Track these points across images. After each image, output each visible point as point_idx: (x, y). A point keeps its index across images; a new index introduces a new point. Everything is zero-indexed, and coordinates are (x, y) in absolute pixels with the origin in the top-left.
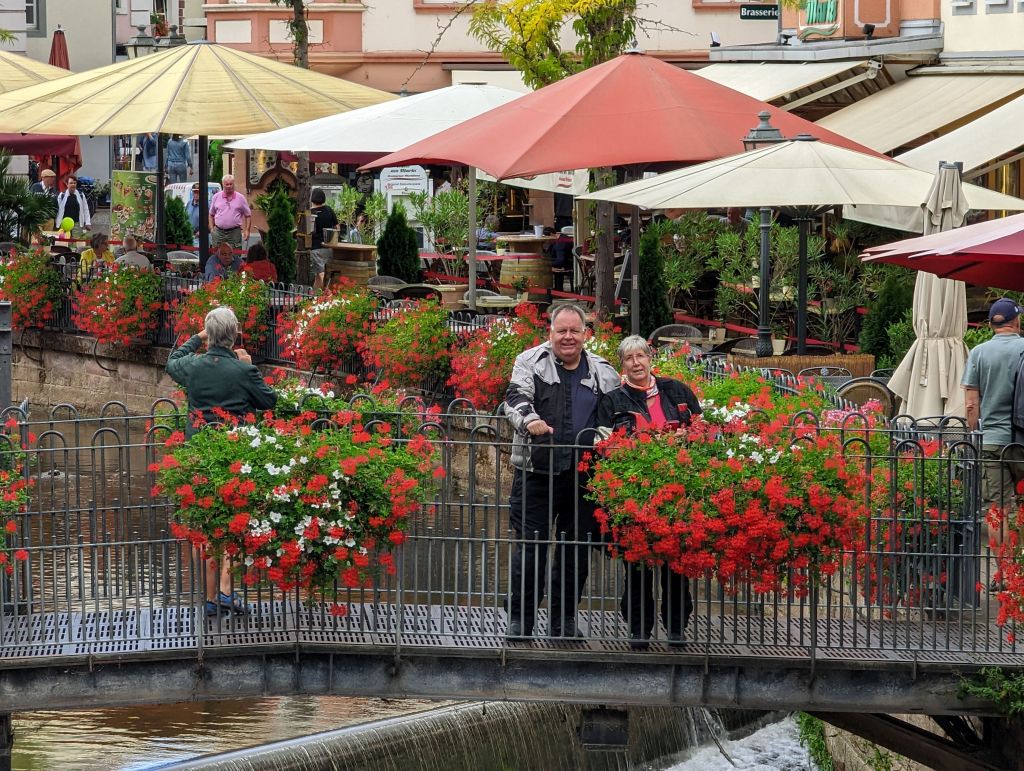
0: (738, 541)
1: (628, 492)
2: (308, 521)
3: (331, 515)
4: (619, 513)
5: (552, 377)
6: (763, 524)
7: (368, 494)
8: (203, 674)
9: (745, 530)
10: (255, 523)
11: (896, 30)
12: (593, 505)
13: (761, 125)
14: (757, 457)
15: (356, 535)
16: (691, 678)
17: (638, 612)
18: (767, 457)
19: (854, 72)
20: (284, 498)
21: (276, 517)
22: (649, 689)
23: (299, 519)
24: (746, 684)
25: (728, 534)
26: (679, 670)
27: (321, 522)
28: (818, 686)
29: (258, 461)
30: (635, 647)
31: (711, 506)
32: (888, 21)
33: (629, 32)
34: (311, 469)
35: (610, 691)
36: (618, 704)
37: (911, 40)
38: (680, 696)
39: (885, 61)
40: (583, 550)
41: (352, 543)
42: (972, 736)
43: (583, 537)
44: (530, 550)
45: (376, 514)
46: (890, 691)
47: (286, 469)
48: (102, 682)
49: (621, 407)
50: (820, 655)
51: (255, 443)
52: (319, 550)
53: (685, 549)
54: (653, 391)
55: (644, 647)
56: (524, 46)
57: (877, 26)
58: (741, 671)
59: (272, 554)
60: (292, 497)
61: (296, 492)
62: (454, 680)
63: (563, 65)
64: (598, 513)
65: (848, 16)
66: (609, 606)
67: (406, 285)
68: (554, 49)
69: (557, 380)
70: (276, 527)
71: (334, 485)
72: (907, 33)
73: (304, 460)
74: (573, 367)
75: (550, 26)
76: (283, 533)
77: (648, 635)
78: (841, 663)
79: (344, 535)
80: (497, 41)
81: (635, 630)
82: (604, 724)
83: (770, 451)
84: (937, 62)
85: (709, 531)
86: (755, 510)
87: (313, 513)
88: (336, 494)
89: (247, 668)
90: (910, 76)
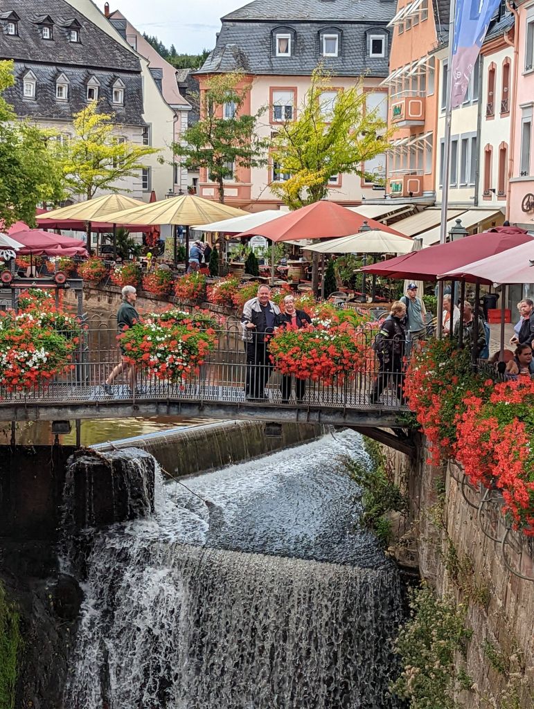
0: (318, 367)
1: (281, 349)
2: (170, 356)
3: (178, 354)
4: (277, 356)
5: (258, 310)
6: (327, 362)
7: (191, 348)
8: (136, 408)
9: (321, 364)
10: (152, 357)
11: (421, 194)
12: (269, 353)
13: (364, 225)
14: (327, 338)
15: (187, 362)
16: (303, 413)
17: (286, 391)
18: (330, 338)
19: (407, 208)
20: (162, 348)
21: (159, 355)
22: (289, 417)
23: (167, 356)
24: (322, 415)
25: (315, 365)
26: (299, 410)
27: (175, 357)
28: (347, 416)
29: (154, 336)
30: (283, 402)
31: (310, 355)
32: (419, 191)
33: (325, 193)
34: (173, 338)
35: (276, 417)
36: (278, 421)
37: (425, 197)
38: (299, 419)
39: (416, 204)
40: (267, 368)
41: (185, 364)
42: (404, 434)
43: (267, 364)
44: (248, 368)
45: (194, 355)
46: (372, 419)
47: (163, 339)
48: (102, 410)
49: (282, 320)
50: (348, 406)
51: (153, 330)
52: (174, 366)
53: (300, 370)
54: (294, 315)
55: (287, 402)
56: (289, 197)
57: (414, 193)
58: (321, 411)
59: (158, 367)
60: (165, 348)
61: (166, 347)
62: (222, 412)
63: (302, 204)
64: (270, 356)
65: (405, 189)
66: (275, 387)
67: (254, 277)
68: (300, 199)
69: (261, 311)
70: (159, 358)
71: (180, 344)
72: (425, 195)
73: (169, 336)
74: (265, 307)
75: (298, 190)
76: (162, 360)
77: (288, 398)
78: (355, 409)
79: (183, 361)
80: (280, 195)
81: (284, 396)
82: (273, 428)
83: (331, 336)
84: (434, 205)
85: (308, 364)
86: (324, 357)
87: (172, 354)
88: (180, 347)
89: (151, 406)
90: (424, 209)
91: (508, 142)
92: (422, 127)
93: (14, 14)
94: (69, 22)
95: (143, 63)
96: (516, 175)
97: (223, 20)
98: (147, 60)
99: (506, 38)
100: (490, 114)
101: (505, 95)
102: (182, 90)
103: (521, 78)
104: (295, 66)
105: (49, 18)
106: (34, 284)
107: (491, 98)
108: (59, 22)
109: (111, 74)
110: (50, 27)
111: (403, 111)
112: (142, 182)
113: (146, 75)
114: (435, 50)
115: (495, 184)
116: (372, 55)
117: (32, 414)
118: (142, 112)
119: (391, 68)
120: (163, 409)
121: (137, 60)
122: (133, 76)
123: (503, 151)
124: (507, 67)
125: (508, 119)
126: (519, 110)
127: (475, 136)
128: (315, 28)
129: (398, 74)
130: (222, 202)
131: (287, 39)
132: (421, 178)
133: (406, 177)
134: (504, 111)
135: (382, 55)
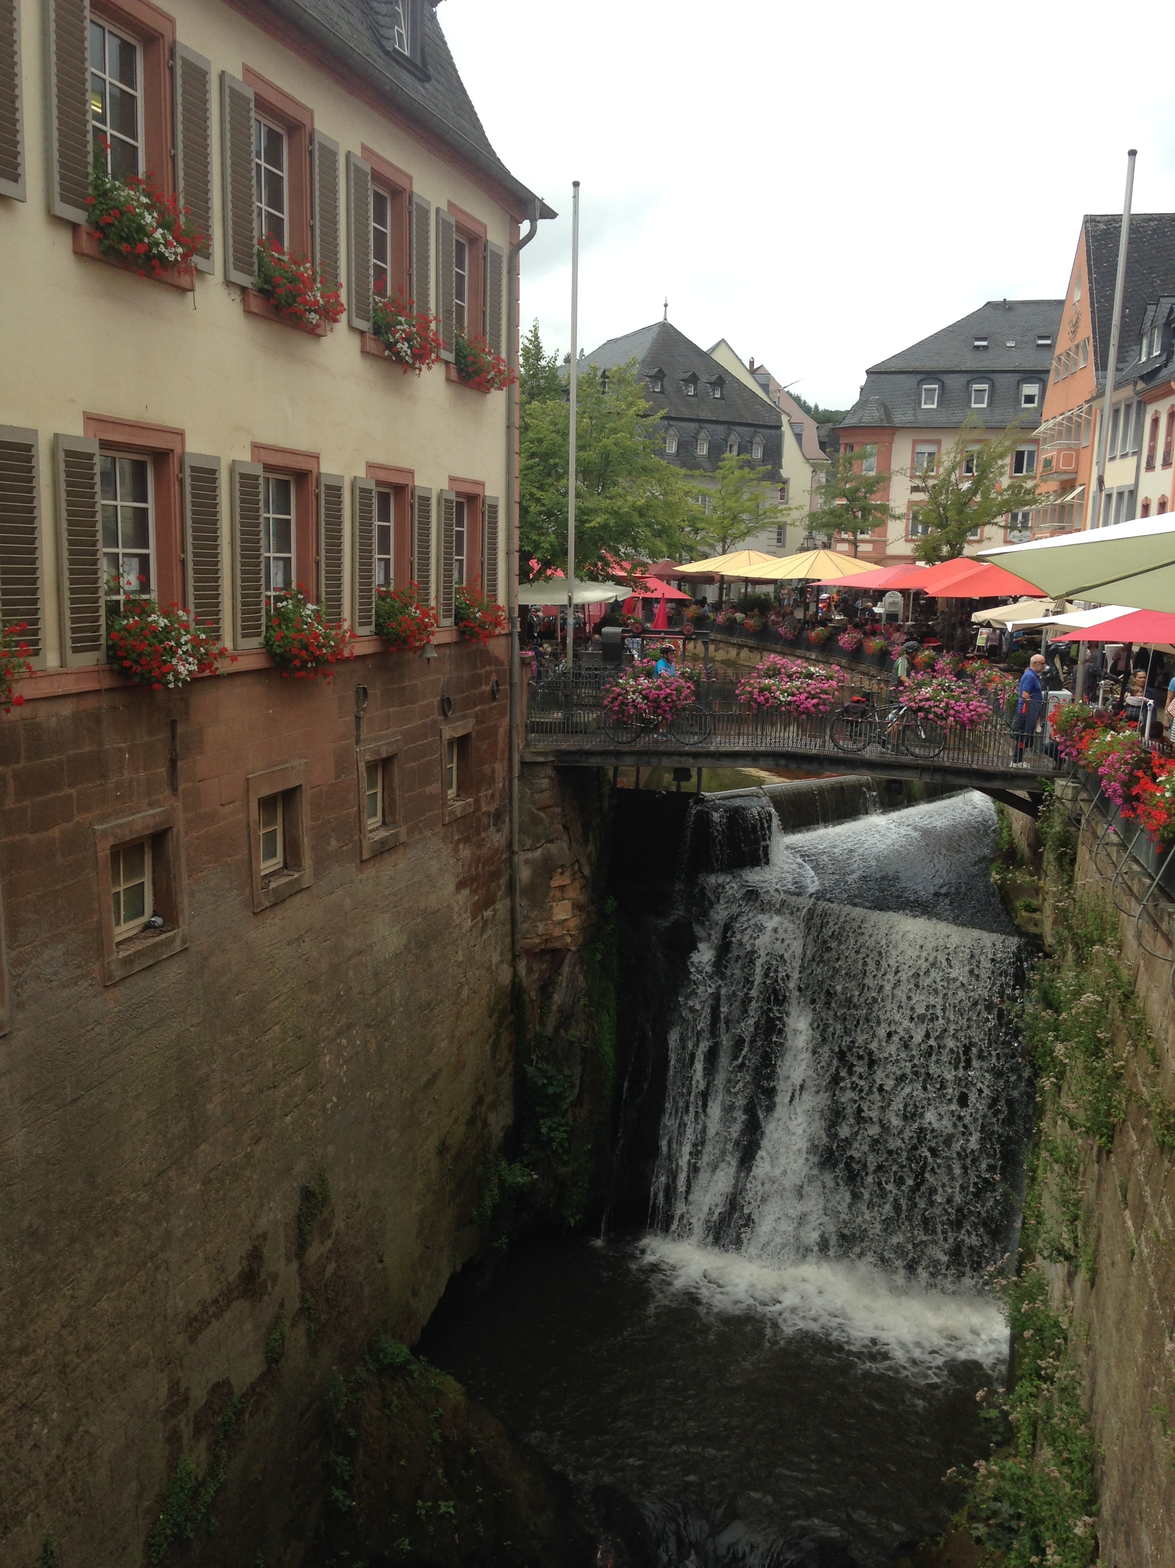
91: (1168, 495)
92: (1075, 480)
93: (660, 371)
94: (713, 379)
95: (785, 419)
97: (868, 372)
98: (788, 415)
99: (1173, 385)
101: (1169, 446)
102: (823, 445)
104: (942, 419)
105: (694, 375)
106: (662, 635)
107: (1152, 450)
108: (704, 378)
109: (752, 429)
110: (695, 384)
111: (1054, 463)
112: (775, 536)
113: (786, 430)
114: (1093, 399)
116: (1024, 406)
117: (654, 761)
118: (781, 467)
119: (1044, 418)
120: (782, 762)
121: (779, 415)
122: (773, 432)
124: (1171, 415)
125: (1170, 471)
127: (1132, 488)
128: (963, 379)
129: (1051, 423)
130: (855, 557)
131: (935, 390)
133: (1053, 531)
134: (1167, 463)
135: (1035, 405)
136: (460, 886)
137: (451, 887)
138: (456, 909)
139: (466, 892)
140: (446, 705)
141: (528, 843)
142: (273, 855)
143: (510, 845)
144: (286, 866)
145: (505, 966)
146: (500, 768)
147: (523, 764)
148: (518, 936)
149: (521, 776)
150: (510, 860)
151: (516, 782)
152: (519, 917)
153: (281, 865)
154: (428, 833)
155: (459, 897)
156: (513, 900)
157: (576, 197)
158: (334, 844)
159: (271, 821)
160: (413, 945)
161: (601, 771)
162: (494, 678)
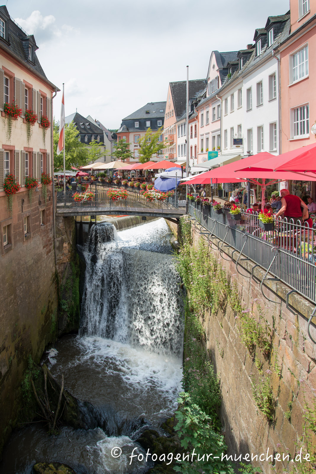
32: (172, 158)
65: (169, 157)
72: (174, 159)
84: (177, 161)
91: (197, 144)
92: (173, 142)
94: (88, 124)
96: (200, 152)
97: (123, 120)
99: (195, 118)
100: (191, 137)
101: (196, 132)
102: (112, 137)
103: (200, 128)
107: (192, 134)
108: (86, 124)
109: (97, 135)
110: (84, 125)
111: (168, 138)
112: (104, 159)
113: (104, 134)
114: (176, 123)
115: (194, 155)
116: (159, 126)
118: (104, 142)
119: (164, 128)
121: (103, 131)
122: (102, 135)
123: (196, 147)
124: (196, 126)
125: (197, 138)
126: (200, 136)
128: (145, 120)
129: (166, 129)
131: (138, 123)
132: (173, 155)
133: (169, 154)
134: (195, 136)
135: (161, 125)
136: (44, 247)
137: (42, 247)
138: (43, 253)
139: (45, 249)
140: (40, 203)
141: (58, 236)
142: (6, 241)
143: (54, 236)
144: (8, 244)
145: (54, 267)
146: (51, 217)
147: (56, 216)
148: (56, 260)
149: (56, 219)
150: (54, 240)
151: (55, 221)
152: (56, 255)
153: (7, 243)
154: (37, 234)
155: (44, 250)
156: (55, 250)
157: (63, 87)
158: (18, 238)
159: (5, 233)
160: (35, 263)
161: (73, 217)
162: (49, 195)
